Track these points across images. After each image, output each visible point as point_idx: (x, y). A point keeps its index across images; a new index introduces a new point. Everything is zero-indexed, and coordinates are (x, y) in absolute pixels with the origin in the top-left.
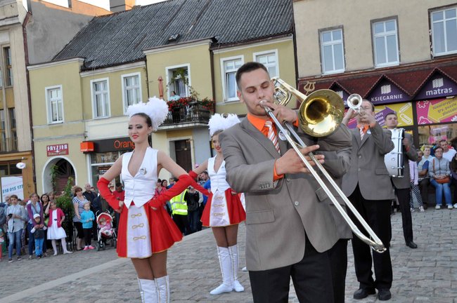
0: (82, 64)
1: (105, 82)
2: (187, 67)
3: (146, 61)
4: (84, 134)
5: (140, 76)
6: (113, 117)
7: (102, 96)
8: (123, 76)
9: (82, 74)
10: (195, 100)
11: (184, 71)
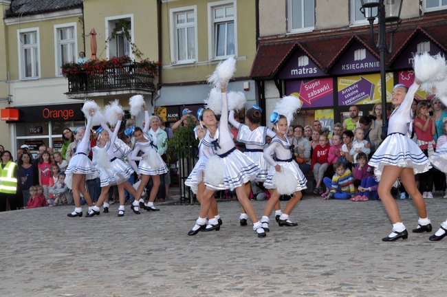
0: (8, 7)
1: (35, 32)
2: (130, 18)
3: (83, 9)
4: (8, 99)
5: (75, 28)
6: (44, 78)
7: (32, 50)
8: (56, 26)
9: (6, 21)
10: (130, 61)
11: (126, 23)
